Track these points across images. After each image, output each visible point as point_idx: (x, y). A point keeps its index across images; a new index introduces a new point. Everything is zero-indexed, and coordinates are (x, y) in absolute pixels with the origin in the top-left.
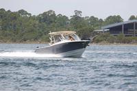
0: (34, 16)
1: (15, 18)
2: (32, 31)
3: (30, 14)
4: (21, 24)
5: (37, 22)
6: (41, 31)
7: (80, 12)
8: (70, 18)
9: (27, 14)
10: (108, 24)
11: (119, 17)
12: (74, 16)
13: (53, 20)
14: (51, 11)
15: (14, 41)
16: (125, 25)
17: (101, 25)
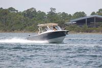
0: (20, 12)
1: (6, 14)
2: (19, 23)
3: (17, 11)
4: (10, 18)
5: (23, 17)
6: (25, 23)
7: (54, 9)
8: (47, 14)
9: (15, 10)
10: (75, 18)
11: (83, 13)
12: (50, 12)
13: (34, 15)
14: (33, 8)
15: (5, 31)
16: (88, 19)
17: (70, 19)
